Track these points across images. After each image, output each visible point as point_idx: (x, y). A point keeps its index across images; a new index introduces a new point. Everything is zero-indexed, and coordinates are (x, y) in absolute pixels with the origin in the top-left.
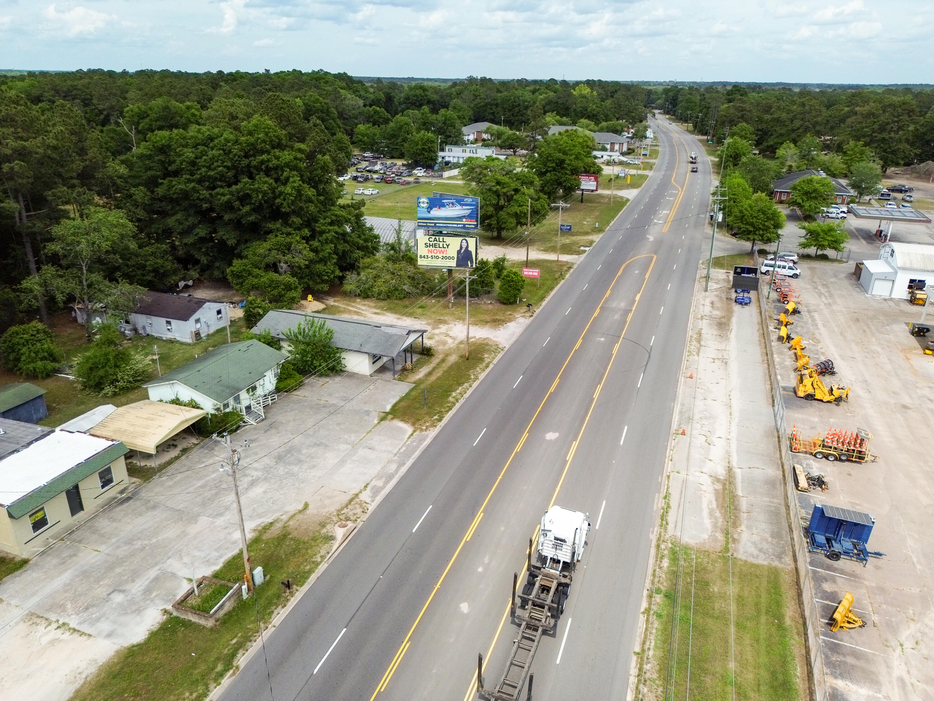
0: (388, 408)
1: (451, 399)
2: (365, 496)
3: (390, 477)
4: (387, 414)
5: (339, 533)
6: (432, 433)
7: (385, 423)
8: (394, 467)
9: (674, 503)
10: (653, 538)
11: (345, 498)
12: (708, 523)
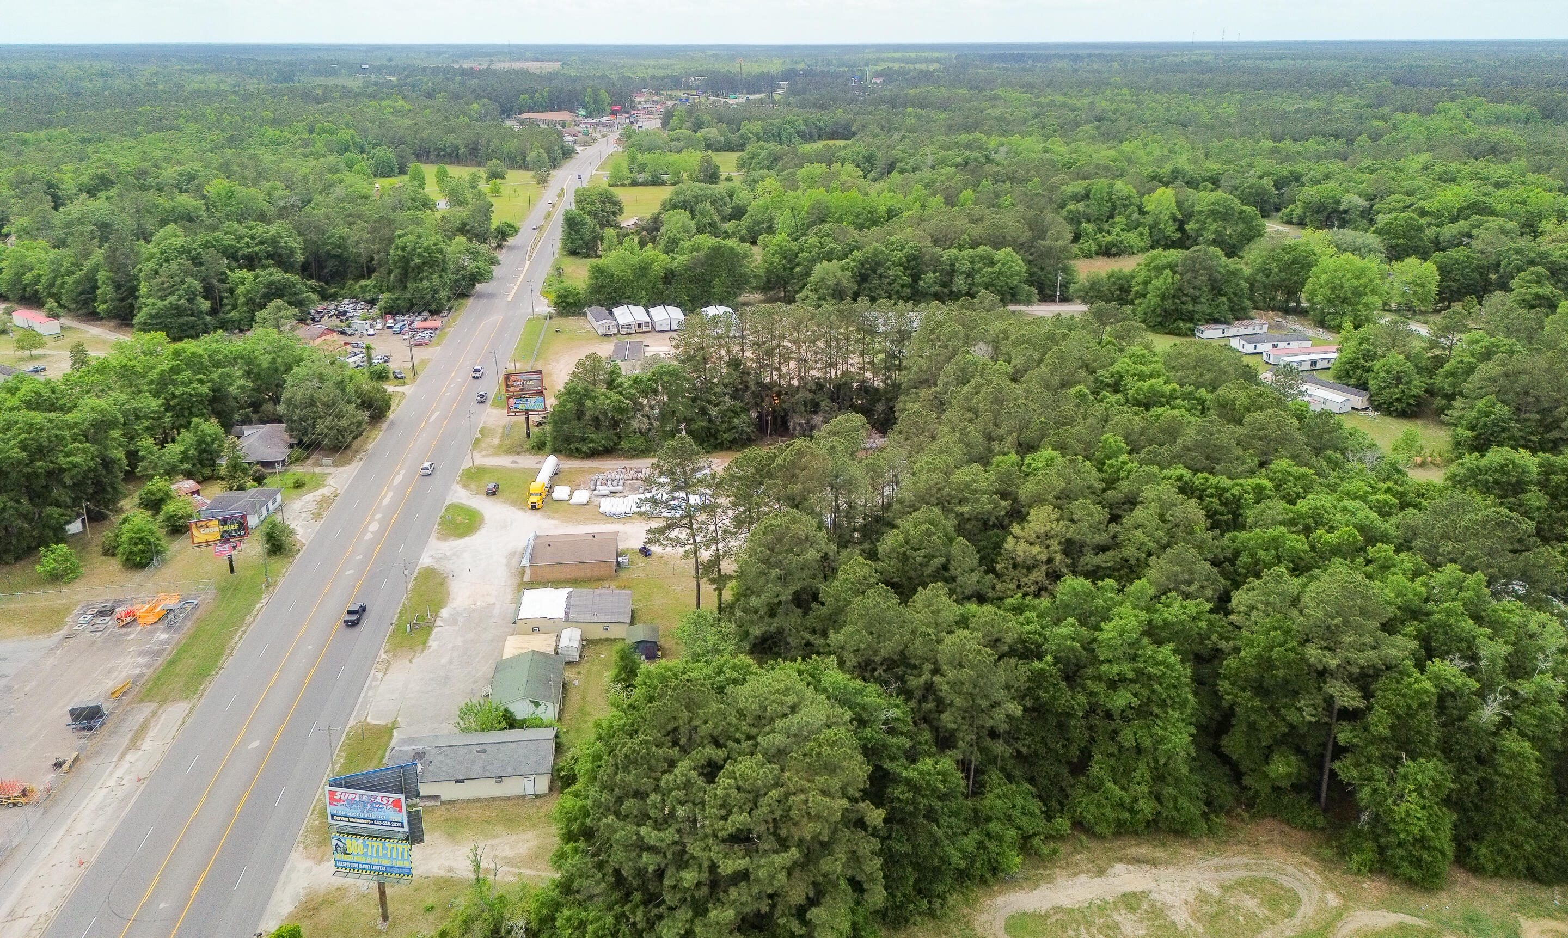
0: (395, 733)
1: (344, 754)
2: (380, 675)
3: (369, 689)
4: (393, 728)
5: (384, 656)
6: (351, 723)
7: (390, 720)
8: (370, 694)
9: (181, 721)
10: (202, 700)
11: (390, 671)
12: (163, 717)
